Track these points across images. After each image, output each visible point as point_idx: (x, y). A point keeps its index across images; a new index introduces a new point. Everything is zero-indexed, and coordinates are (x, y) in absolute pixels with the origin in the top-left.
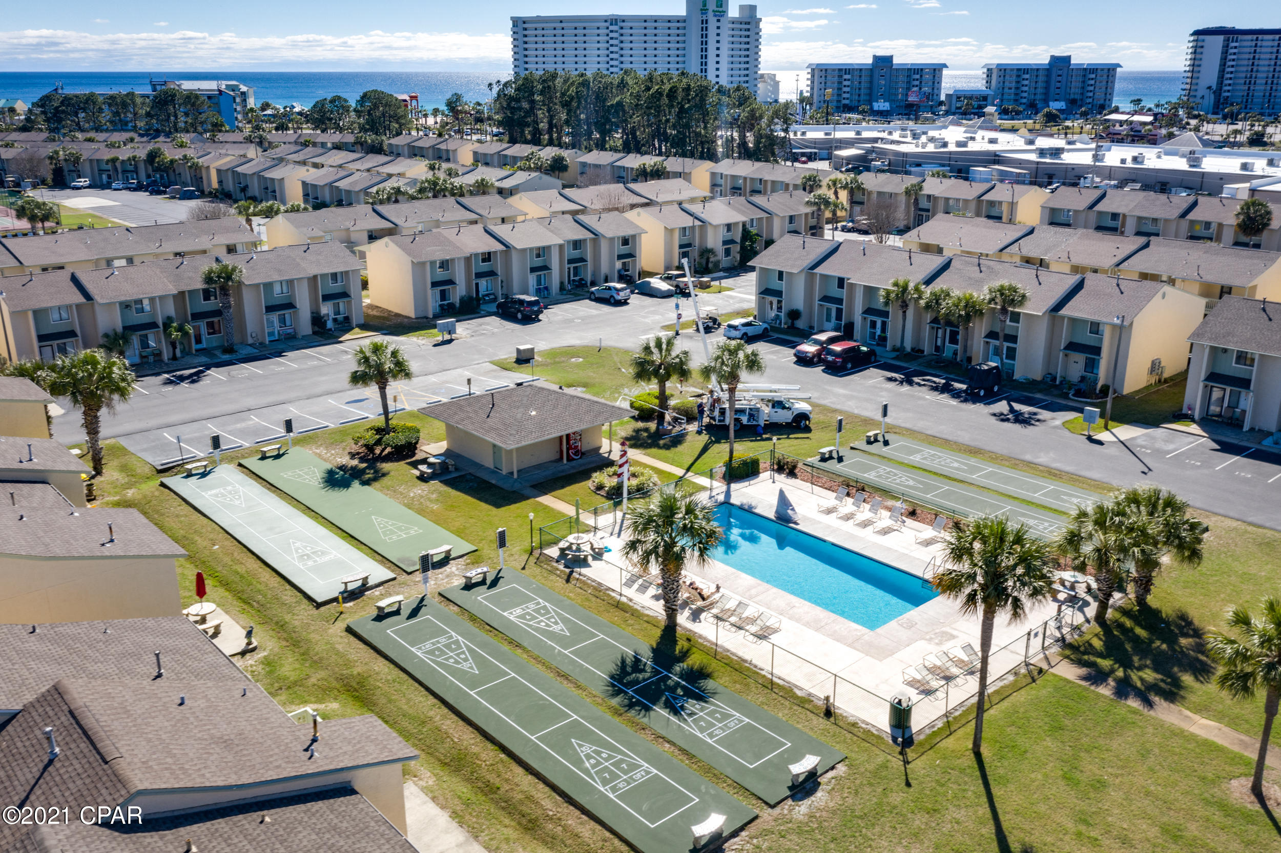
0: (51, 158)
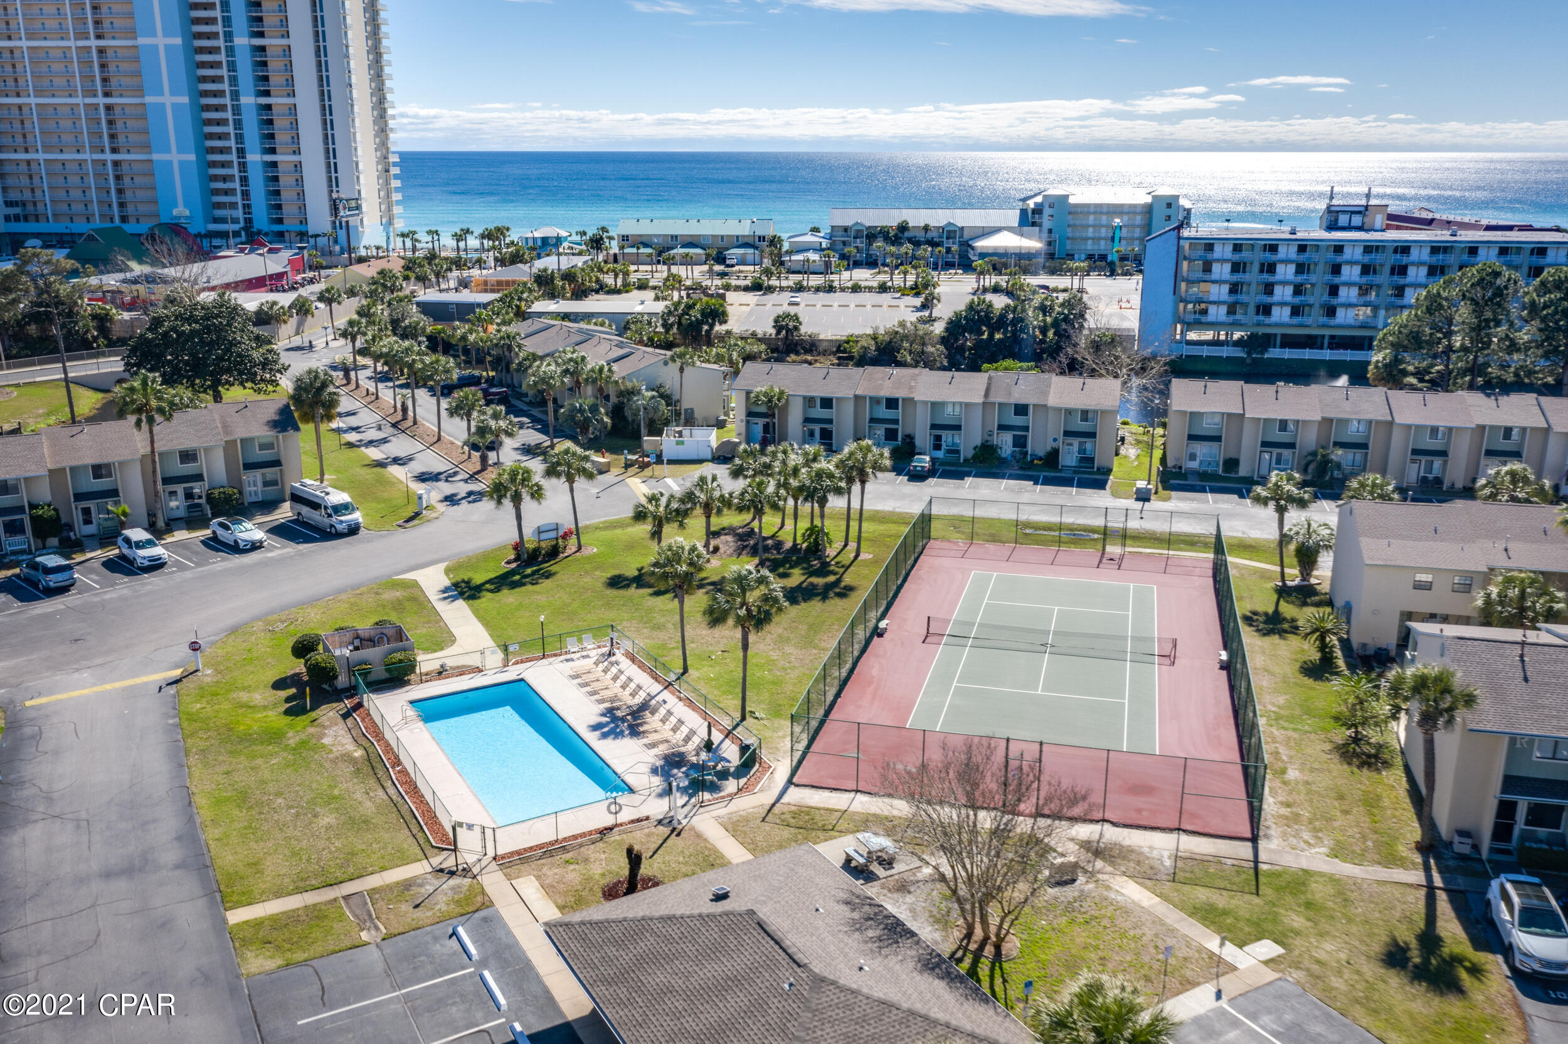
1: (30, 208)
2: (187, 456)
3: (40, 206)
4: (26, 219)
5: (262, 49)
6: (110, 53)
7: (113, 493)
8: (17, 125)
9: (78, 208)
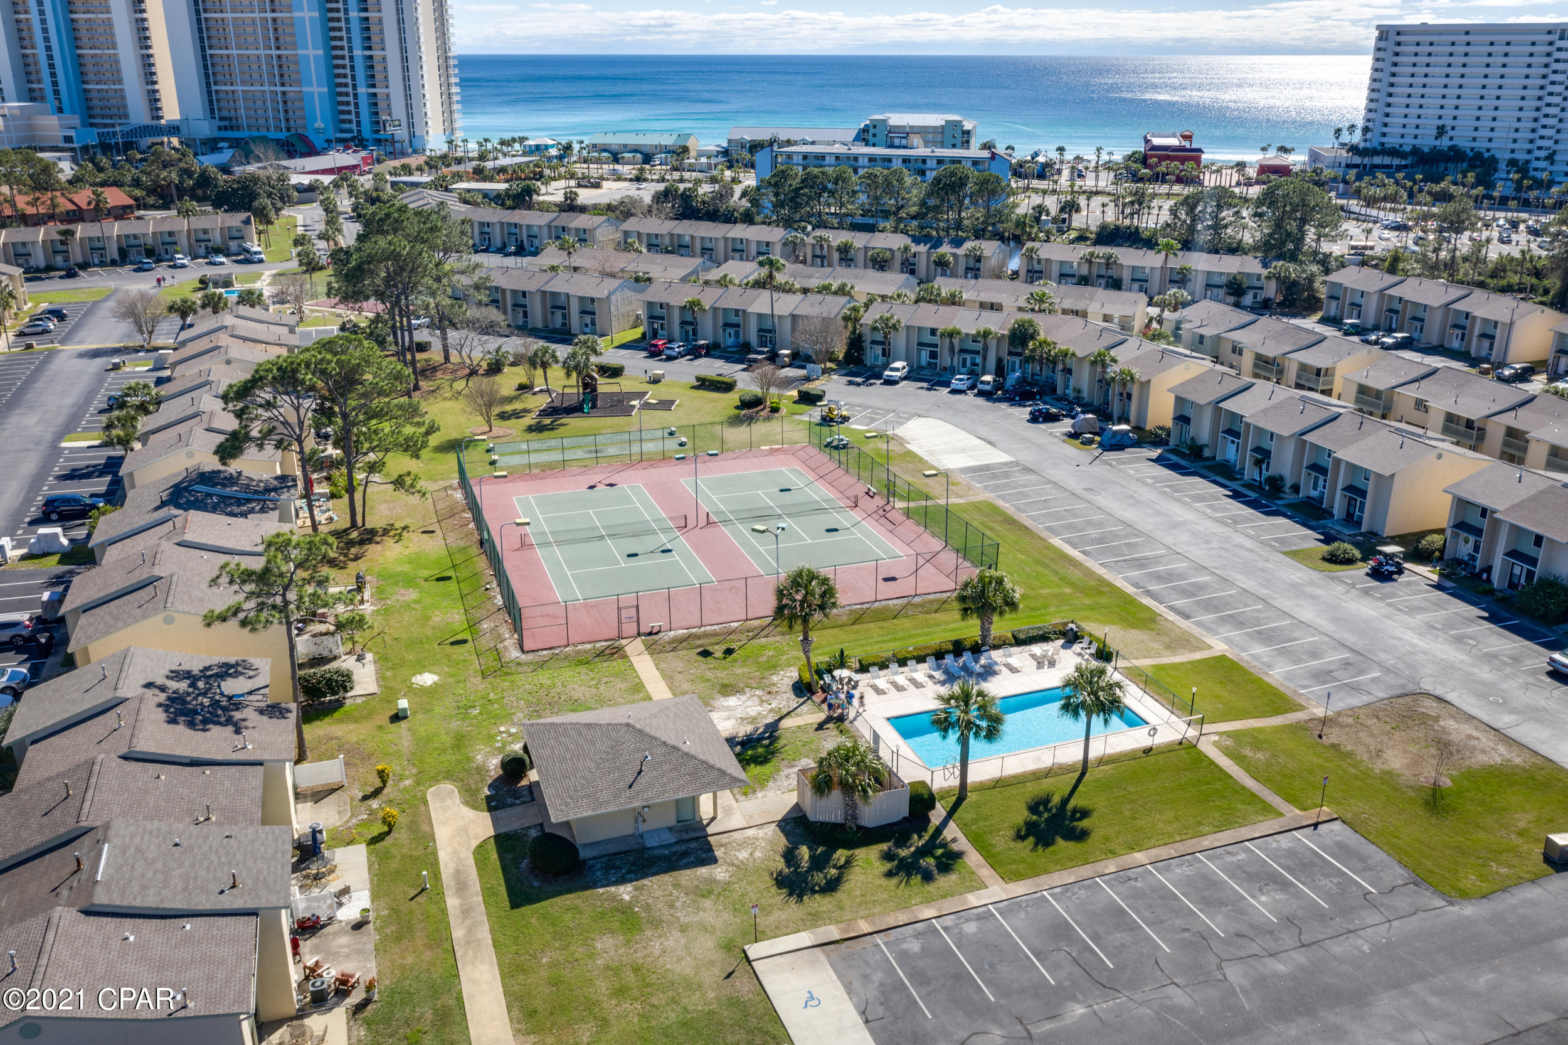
0: (846, 319)
1: (234, 122)
2: (205, 232)
3: (240, 121)
4: (232, 128)
5: (367, 19)
6: (279, 22)
7: (175, 243)
8: (226, 67)
9: (262, 121)
